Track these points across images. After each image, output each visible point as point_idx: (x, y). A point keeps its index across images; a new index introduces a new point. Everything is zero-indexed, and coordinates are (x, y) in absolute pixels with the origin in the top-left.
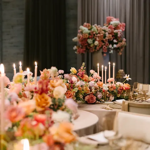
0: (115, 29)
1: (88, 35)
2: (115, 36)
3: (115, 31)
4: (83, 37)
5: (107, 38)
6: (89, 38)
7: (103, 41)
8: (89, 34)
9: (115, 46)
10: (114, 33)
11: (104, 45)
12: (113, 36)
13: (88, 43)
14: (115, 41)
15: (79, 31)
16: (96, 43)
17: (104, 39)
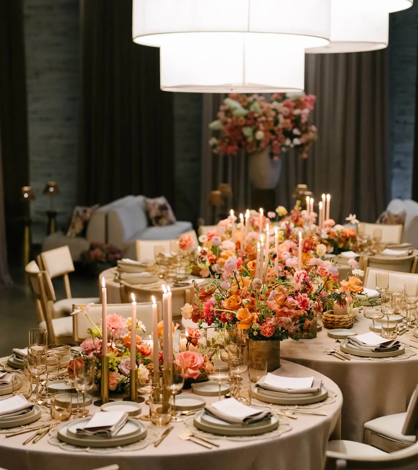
0: (295, 108)
1: (244, 121)
2: (296, 121)
3: (297, 112)
4: (232, 123)
5: (280, 126)
6: (246, 125)
7: (273, 132)
8: (246, 117)
9: (297, 141)
10: (295, 116)
11: (276, 139)
12: (292, 122)
13: (242, 134)
14: (296, 131)
15: (222, 108)
16: (260, 135)
17: (276, 129)
